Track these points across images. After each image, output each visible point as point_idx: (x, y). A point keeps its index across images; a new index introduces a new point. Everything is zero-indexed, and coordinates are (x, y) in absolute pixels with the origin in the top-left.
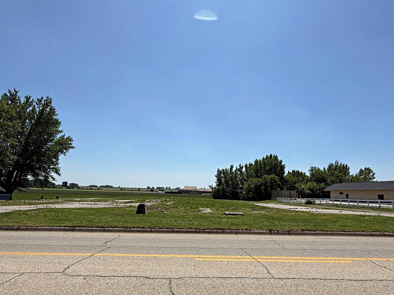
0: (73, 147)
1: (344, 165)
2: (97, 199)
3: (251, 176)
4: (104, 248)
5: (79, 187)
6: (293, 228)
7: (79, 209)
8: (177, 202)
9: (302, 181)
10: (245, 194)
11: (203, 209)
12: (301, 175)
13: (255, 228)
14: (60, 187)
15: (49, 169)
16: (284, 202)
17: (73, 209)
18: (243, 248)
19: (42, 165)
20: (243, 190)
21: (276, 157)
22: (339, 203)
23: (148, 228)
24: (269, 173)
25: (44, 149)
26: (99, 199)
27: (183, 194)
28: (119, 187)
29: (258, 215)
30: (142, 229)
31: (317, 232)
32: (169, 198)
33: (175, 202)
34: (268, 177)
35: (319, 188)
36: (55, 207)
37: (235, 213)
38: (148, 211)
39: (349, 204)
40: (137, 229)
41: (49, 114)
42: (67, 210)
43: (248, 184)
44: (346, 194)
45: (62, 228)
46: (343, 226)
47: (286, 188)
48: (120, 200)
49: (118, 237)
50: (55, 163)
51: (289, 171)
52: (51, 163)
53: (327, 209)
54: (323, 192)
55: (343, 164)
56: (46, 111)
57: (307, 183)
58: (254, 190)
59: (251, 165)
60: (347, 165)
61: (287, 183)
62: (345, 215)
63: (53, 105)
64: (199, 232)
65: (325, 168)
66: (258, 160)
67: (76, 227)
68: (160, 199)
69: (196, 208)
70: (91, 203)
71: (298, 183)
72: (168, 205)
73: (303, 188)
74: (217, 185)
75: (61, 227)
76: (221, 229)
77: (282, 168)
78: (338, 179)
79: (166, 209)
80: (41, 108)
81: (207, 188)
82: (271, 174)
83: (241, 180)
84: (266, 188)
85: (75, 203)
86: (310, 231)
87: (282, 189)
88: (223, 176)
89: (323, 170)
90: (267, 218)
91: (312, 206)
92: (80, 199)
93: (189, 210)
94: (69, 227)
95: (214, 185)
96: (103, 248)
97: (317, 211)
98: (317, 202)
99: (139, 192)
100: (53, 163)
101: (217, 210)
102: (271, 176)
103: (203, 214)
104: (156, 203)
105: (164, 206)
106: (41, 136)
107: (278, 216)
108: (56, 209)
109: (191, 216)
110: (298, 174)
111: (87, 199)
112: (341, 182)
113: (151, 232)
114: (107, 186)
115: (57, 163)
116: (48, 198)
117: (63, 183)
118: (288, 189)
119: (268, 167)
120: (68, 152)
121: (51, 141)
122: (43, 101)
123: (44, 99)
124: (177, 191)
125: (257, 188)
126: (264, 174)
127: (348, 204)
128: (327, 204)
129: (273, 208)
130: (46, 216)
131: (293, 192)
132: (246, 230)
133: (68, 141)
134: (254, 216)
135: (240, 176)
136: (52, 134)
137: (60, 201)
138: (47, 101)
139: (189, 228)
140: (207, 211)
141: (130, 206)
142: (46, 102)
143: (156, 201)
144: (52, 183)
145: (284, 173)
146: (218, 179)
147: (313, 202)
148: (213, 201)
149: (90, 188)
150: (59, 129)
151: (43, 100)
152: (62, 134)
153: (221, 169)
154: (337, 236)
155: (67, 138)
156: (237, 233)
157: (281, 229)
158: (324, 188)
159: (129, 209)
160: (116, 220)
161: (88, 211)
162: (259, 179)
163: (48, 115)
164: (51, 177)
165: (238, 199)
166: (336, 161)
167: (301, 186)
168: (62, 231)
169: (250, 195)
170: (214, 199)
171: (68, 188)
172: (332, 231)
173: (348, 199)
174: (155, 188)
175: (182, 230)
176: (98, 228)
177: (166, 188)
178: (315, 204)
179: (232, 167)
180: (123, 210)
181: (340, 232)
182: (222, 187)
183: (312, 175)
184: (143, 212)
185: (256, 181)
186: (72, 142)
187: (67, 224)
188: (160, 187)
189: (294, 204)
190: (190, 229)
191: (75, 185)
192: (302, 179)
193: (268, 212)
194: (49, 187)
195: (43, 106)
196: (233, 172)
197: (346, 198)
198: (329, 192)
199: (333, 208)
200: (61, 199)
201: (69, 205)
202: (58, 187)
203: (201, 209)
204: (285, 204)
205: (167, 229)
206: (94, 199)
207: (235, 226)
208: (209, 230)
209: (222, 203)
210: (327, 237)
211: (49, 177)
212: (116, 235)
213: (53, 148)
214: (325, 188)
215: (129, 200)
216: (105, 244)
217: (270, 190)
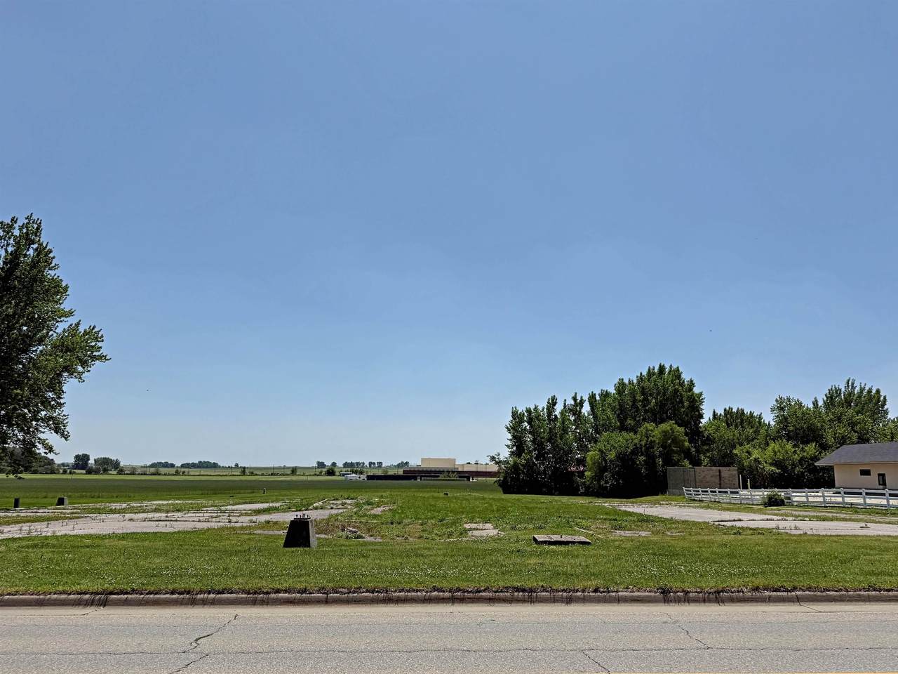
0: (102, 358)
1: (870, 391)
2: (173, 505)
3: (607, 427)
4: (192, 657)
5: (122, 470)
6: (730, 582)
7: (124, 537)
8: (401, 507)
9: (753, 439)
10: (592, 478)
11: (474, 526)
12: (750, 423)
13: (621, 583)
14: (68, 471)
15: (37, 420)
16: (702, 501)
17: (103, 537)
18: (587, 647)
19: (15, 409)
20: (584, 466)
21: (677, 374)
22: (860, 500)
23: (319, 591)
24: (658, 418)
25: (21, 363)
26: (179, 502)
27: (419, 480)
28: (237, 465)
29: (628, 545)
30: (298, 595)
31: (798, 593)
32: (380, 494)
33: (395, 507)
34: (656, 431)
35: (802, 460)
36: (54, 532)
37: (565, 538)
38: (318, 539)
39: (888, 502)
40: (287, 595)
41: (34, 264)
42: (88, 541)
43: (600, 450)
44: (879, 475)
45: (72, 596)
46: (872, 573)
47: (707, 460)
48: (239, 504)
49: (234, 622)
50: (53, 403)
51: (716, 412)
52: (43, 403)
53: (825, 519)
54: (814, 470)
55: (867, 388)
56: (25, 256)
57: (767, 444)
58: (617, 466)
59: (605, 395)
60: (878, 391)
61: (710, 445)
62: (878, 538)
63: (44, 239)
64: (462, 600)
65: (816, 401)
66: (626, 381)
67: (111, 593)
68: (352, 499)
69: (454, 523)
70: (157, 515)
71: (741, 445)
72: (375, 517)
73: (756, 460)
74: (512, 453)
75: (70, 594)
76: (524, 590)
77: (695, 404)
78: (855, 432)
79: (369, 530)
80: (10, 249)
81: (485, 463)
82: (663, 421)
83: (580, 438)
84: (651, 460)
85: (111, 516)
86: (776, 590)
87: (696, 462)
88: (528, 428)
89: (811, 406)
90: (654, 554)
91: (783, 510)
92: (124, 506)
93: (436, 532)
94: (92, 593)
95: (505, 454)
96: (188, 659)
97: (796, 528)
98: (798, 496)
99: (294, 478)
100: (46, 403)
101: (513, 528)
102: (665, 426)
103: (475, 542)
104: (341, 511)
105: (363, 520)
106: (11, 328)
107: (686, 545)
108: (56, 537)
109: (440, 549)
110: (742, 420)
111: (145, 503)
112: (863, 440)
113: (327, 602)
114: (201, 465)
115: (58, 403)
116: (34, 505)
117: (77, 457)
118: (713, 462)
119: (654, 401)
120: (89, 371)
121: (41, 341)
122: (17, 228)
123: (20, 223)
124: (400, 472)
125: (626, 460)
126: (644, 420)
127: (884, 502)
128: (826, 506)
129: (672, 521)
130: (26, 563)
131: (729, 470)
132: (596, 591)
133: (88, 340)
134: (619, 547)
135: (576, 429)
136: (45, 320)
137: (68, 511)
138: (27, 227)
139: (435, 589)
140: (484, 533)
141: (268, 522)
142: (25, 231)
143: (343, 504)
144: (46, 458)
145: (701, 416)
146: (514, 437)
147: (786, 501)
148: (503, 499)
149: (153, 470)
150: (62, 307)
151: (16, 226)
152: (72, 320)
153: (521, 409)
154: (854, 603)
155: (86, 333)
156: (569, 601)
157: (696, 587)
158: (816, 458)
159: (266, 532)
160: (226, 569)
161: (146, 544)
162: (631, 434)
163: (32, 268)
164: (43, 444)
165: (573, 492)
166: (849, 381)
167: (750, 454)
168: (73, 605)
169: (606, 482)
170: (505, 493)
171: (89, 472)
172: (841, 590)
173: (884, 489)
174: (340, 464)
175: (413, 594)
176: (175, 596)
177: (370, 463)
178: (791, 505)
179: (553, 402)
180: (246, 537)
181: (862, 593)
182: (525, 460)
183: (781, 422)
184: (306, 542)
185: (620, 441)
186: (99, 344)
187: (86, 584)
188: (354, 462)
189: (731, 507)
190: (435, 593)
191: (112, 464)
192: (755, 432)
193: (658, 532)
194: (35, 472)
195: (17, 243)
196: (556, 416)
197: (880, 484)
198: (831, 468)
199: (843, 516)
200: (70, 506)
201: (93, 524)
202: (61, 471)
203: (467, 526)
204: (708, 507)
205: (373, 592)
206: (165, 502)
207: (565, 581)
208: (491, 594)
209: (528, 505)
210: (826, 607)
211: (37, 444)
212: (227, 613)
213: (47, 360)
214: (818, 460)
215: (265, 506)
216: (194, 644)
217: (663, 466)
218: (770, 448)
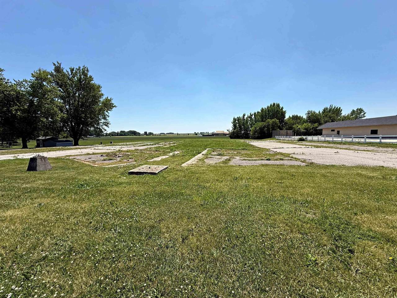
0: (115, 106)
1: (337, 108)
3: (258, 121)
10: (252, 134)
16: (280, 140)
21: (278, 105)
22: (331, 139)
24: (272, 118)
34: (270, 121)
35: (313, 128)
43: (255, 127)
44: (337, 131)
47: (284, 129)
51: (290, 116)
54: (316, 130)
58: (259, 131)
59: (258, 112)
60: (340, 108)
61: (286, 124)
65: (320, 111)
66: (264, 108)
71: (295, 124)
73: (299, 128)
77: (283, 114)
78: (331, 119)
84: (268, 129)
87: (281, 129)
88: (237, 122)
89: (318, 113)
95: (231, 129)
97: (303, 154)
98: (309, 138)
102: (273, 120)
110: (297, 118)
112: (333, 121)
119: (271, 113)
125: (261, 129)
126: (268, 119)
127: (341, 140)
128: (318, 141)
131: (291, 131)
135: (250, 122)
145: (285, 117)
146: (234, 125)
147: (305, 139)
152: (105, 97)
153: (236, 117)
158: (317, 127)
162: (264, 122)
166: (331, 105)
167: (297, 126)
169: (256, 135)
170: (231, 139)
171: (147, 135)
178: (307, 141)
179: (244, 115)
182: (236, 130)
183: (308, 117)
185: (260, 124)
191: (152, 134)
192: (300, 121)
196: (245, 119)
197: (338, 134)
198: (322, 130)
217: (271, 131)
218: (304, 125)
